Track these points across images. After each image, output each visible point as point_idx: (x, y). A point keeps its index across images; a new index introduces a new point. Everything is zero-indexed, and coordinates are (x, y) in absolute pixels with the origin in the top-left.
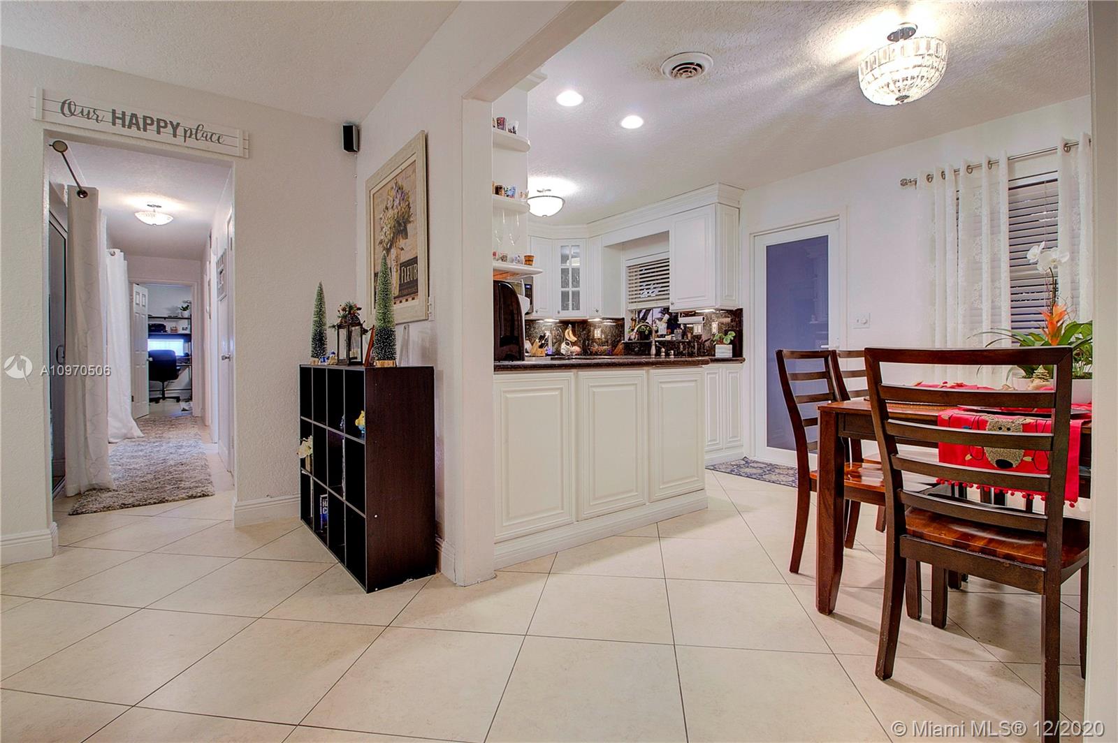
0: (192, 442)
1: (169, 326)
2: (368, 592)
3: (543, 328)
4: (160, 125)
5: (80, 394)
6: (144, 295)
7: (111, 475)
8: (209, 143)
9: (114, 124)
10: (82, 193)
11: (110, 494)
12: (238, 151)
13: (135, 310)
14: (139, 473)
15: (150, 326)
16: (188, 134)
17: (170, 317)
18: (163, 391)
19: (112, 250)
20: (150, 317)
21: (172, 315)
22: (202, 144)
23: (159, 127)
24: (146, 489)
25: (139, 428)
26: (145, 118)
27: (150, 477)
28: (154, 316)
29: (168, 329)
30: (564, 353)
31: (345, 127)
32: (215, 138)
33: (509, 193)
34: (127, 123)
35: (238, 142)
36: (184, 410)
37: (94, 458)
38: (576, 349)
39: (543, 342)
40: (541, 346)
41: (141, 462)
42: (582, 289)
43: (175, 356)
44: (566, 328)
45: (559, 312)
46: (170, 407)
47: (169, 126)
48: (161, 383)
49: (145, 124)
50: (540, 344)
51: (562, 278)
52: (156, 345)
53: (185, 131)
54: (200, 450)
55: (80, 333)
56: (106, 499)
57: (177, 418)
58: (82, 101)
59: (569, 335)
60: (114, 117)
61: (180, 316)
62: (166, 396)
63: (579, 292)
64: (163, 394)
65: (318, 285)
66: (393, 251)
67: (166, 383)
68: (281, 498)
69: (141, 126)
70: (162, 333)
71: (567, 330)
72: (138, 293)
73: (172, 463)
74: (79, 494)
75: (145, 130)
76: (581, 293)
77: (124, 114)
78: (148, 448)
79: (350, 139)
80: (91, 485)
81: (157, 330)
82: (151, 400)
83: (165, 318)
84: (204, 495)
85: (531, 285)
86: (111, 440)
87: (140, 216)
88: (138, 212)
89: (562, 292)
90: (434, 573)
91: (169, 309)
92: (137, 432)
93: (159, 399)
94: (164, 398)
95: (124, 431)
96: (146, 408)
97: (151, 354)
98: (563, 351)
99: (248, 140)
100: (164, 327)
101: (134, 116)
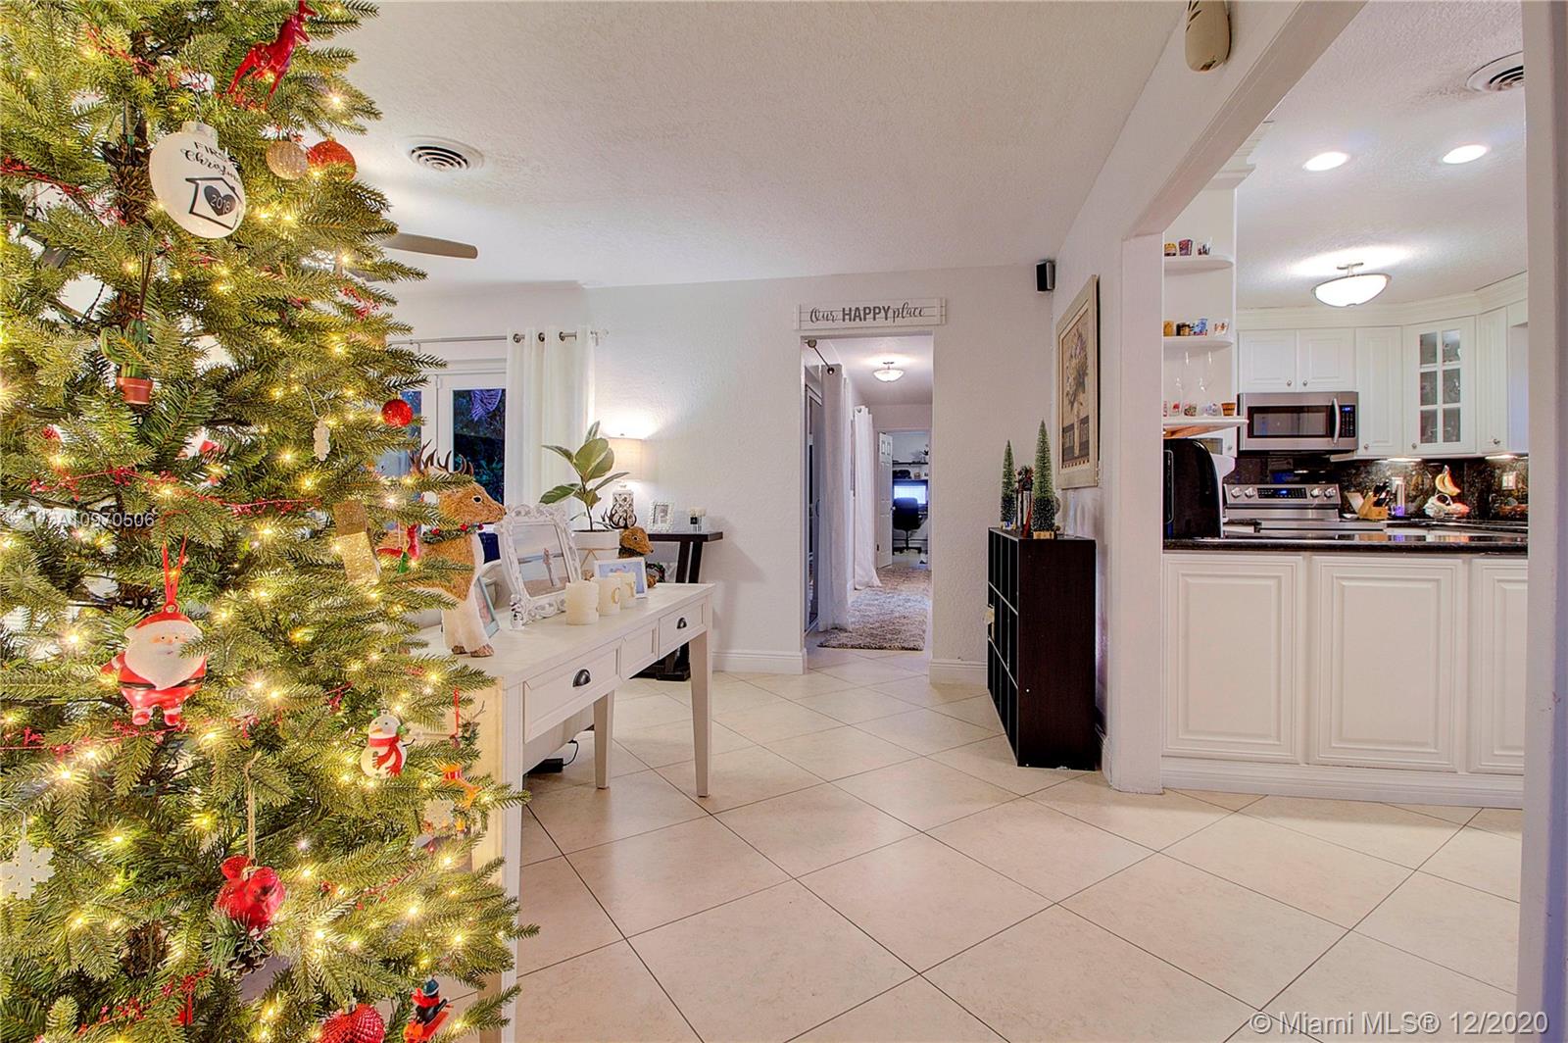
0: (919, 597)
1: (913, 471)
2: (1019, 765)
3: (1388, 473)
4: (876, 311)
5: (828, 545)
6: (889, 444)
7: (850, 620)
8: (913, 318)
9: (844, 320)
10: (831, 369)
11: (846, 634)
12: (936, 320)
13: (881, 460)
14: (871, 620)
15: (894, 473)
16: (897, 314)
17: (914, 463)
18: (907, 541)
19: (859, 408)
20: (895, 463)
21: (916, 461)
22: (908, 320)
23: (875, 314)
24: (872, 635)
25: (879, 577)
26: (865, 309)
27: (878, 624)
28: (901, 461)
29: (912, 475)
30: (1432, 515)
31: (1038, 267)
32: (917, 311)
33: (1197, 330)
34: (852, 317)
35: (936, 311)
36: (922, 562)
37: (837, 601)
38: (1460, 508)
39: (1383, 495)
40: (1378, 503)
41: (874, 611)
42: (1465, 405)
43: (917, 505)
44: (1440, 472)
45: (1414, 447)
46: (912, 557)
47: (882, 311)
48: (905, 532)
49: (865, 314)
50: (1376, 499)
51: (1422, 388)
52: (903, 492)
53: (894, 312)
54: (924, 606)
55: (829, 491)
56: (843, 637)
57: (914, 569)
58: (823, 308)
59: (1445, 484)
60: (844, 315)
61: (923, 461)
62: (910, 546)
63: (1457, 412)
64: (907, 544)
65: (1006, 443)
66: (1075, 404)
67: (909, 532)
68: (972, 662)
69: (862, 317)
70: (907, 479)
71: (1440, 476)
72: (883, 442)
73: (897, 614)
74: (826, 631)
75: (865, 319)
76: (1461, 411)
77: (850, 309)
78: (882, 598)
79: (1044, 276)
80: (834, 624)
81: (901, 476)
82: (895, 550)
83: (910, 464)
84: (914, 649)
85: (1354, 407)
86: (857, 587)
87: (879, 375)
88: (876, 371)
89: (1422, 412)
90: (1094, 770)
91: (912, 454)
92: (876, 582)
93: (904, 548)
94: (908, 548)
95: (866, 579)
96: (889, 558)
97: (895, 503)
98: (1429, 512)
99: (945, 306)
100: (909, 473)
101: (857, 309)
